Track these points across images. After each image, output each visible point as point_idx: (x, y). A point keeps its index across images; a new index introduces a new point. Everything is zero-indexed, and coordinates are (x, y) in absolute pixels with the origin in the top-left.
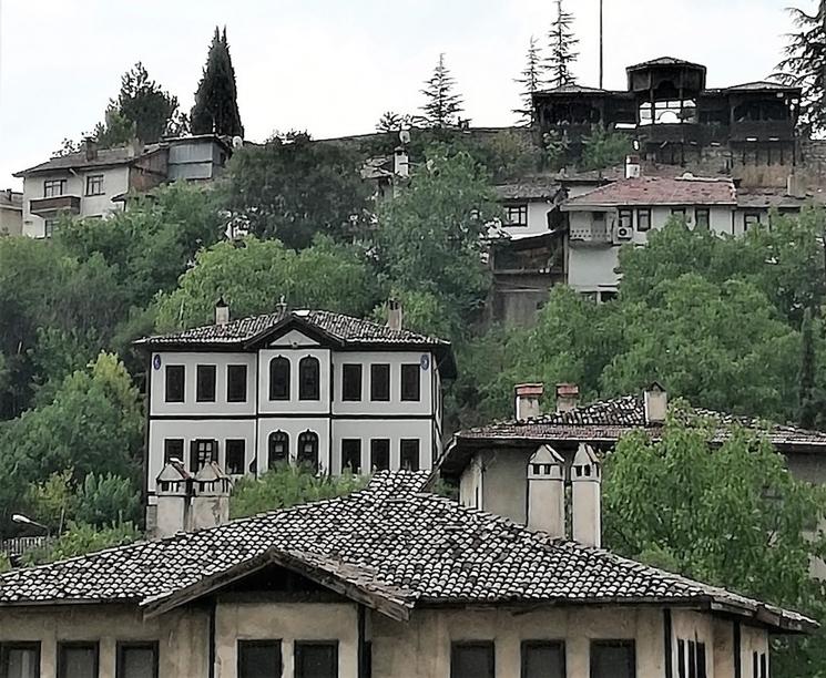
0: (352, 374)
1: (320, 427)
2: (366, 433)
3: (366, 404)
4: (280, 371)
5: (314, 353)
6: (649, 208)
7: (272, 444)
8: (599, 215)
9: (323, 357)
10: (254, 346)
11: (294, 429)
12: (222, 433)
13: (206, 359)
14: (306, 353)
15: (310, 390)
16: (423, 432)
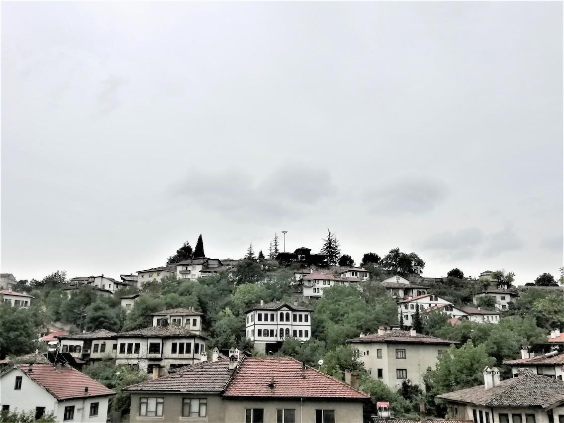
0: (295, 316)
1: (290, 327)
2: (298, 329)
3: (298, 323)
4: (282, 315)
5: (289, 312)
6: (319, 280)
7: (280, 331)
8: (309, 281)
9: (290, 312)
10: (276, 310)
11: (285, 328)
12: (269, 328)
13: (266, 312)
14: (287, 312)
15: (288, 319)
16: (309, 329)
